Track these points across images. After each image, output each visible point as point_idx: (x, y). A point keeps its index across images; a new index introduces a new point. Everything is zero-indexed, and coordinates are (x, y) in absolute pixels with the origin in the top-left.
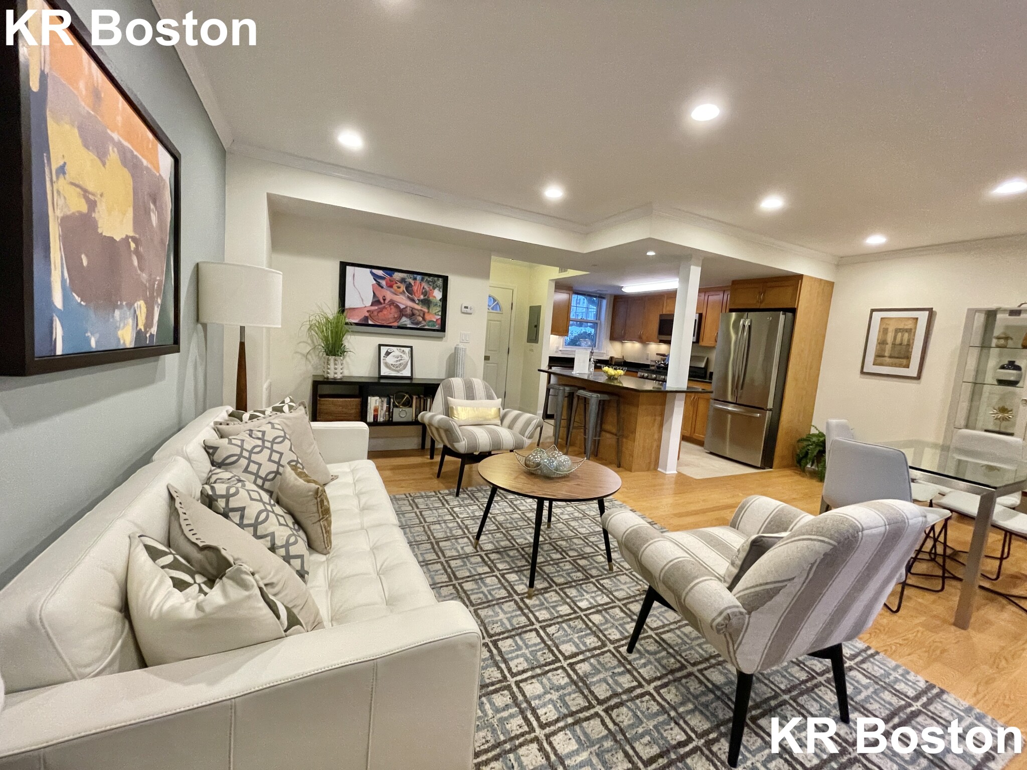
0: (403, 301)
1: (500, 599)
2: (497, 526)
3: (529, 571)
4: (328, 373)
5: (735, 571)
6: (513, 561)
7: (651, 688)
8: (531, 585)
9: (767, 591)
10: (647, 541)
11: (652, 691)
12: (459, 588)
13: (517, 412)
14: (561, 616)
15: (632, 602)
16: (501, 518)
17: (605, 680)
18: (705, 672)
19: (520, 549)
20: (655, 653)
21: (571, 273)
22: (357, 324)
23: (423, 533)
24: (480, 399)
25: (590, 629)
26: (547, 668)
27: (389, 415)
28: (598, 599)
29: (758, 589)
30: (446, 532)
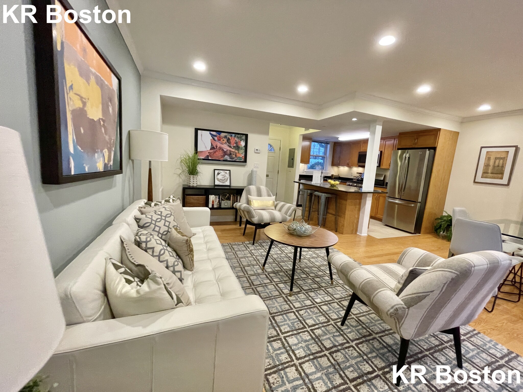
0: (226, 147)
1: (275, 296)
2: (273, 260)
3: (290, 283)
4: (190, 184)
5: (400, 286)
6: (281, 278)
7: (353, 344)
8: (291, 290)
9: (419, 297)
10: (353, 269)
11: (354, 346)
12: (255, 290)
13: (283, 203)
14: (307, 306)
15: (343, 300)
16: (275, 256)
17: (329, 338)
18: (383, 338)
19: (285, 272)
20: (356, 327)
21: (311, 131)
22: (203, 159)
23: (237, 262)
24: (265, 196)
25: (321, 313)
26: (299, 331)
27: (219, 204)
28: (326, 298)
29: (413, 296)
30: (248, 262)
